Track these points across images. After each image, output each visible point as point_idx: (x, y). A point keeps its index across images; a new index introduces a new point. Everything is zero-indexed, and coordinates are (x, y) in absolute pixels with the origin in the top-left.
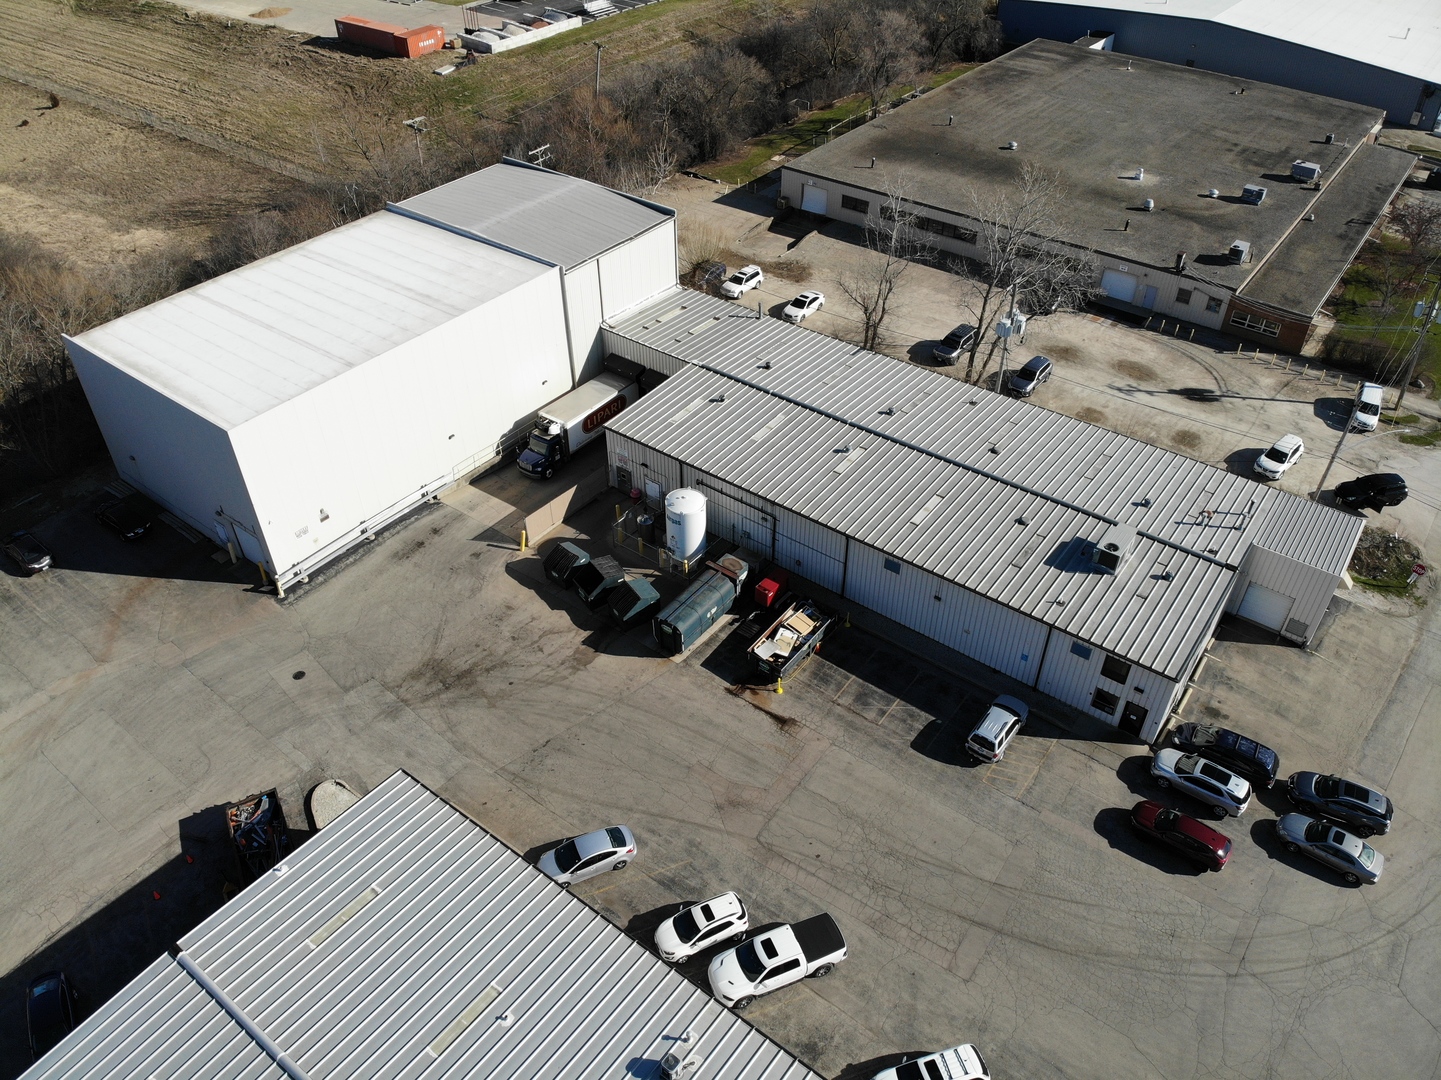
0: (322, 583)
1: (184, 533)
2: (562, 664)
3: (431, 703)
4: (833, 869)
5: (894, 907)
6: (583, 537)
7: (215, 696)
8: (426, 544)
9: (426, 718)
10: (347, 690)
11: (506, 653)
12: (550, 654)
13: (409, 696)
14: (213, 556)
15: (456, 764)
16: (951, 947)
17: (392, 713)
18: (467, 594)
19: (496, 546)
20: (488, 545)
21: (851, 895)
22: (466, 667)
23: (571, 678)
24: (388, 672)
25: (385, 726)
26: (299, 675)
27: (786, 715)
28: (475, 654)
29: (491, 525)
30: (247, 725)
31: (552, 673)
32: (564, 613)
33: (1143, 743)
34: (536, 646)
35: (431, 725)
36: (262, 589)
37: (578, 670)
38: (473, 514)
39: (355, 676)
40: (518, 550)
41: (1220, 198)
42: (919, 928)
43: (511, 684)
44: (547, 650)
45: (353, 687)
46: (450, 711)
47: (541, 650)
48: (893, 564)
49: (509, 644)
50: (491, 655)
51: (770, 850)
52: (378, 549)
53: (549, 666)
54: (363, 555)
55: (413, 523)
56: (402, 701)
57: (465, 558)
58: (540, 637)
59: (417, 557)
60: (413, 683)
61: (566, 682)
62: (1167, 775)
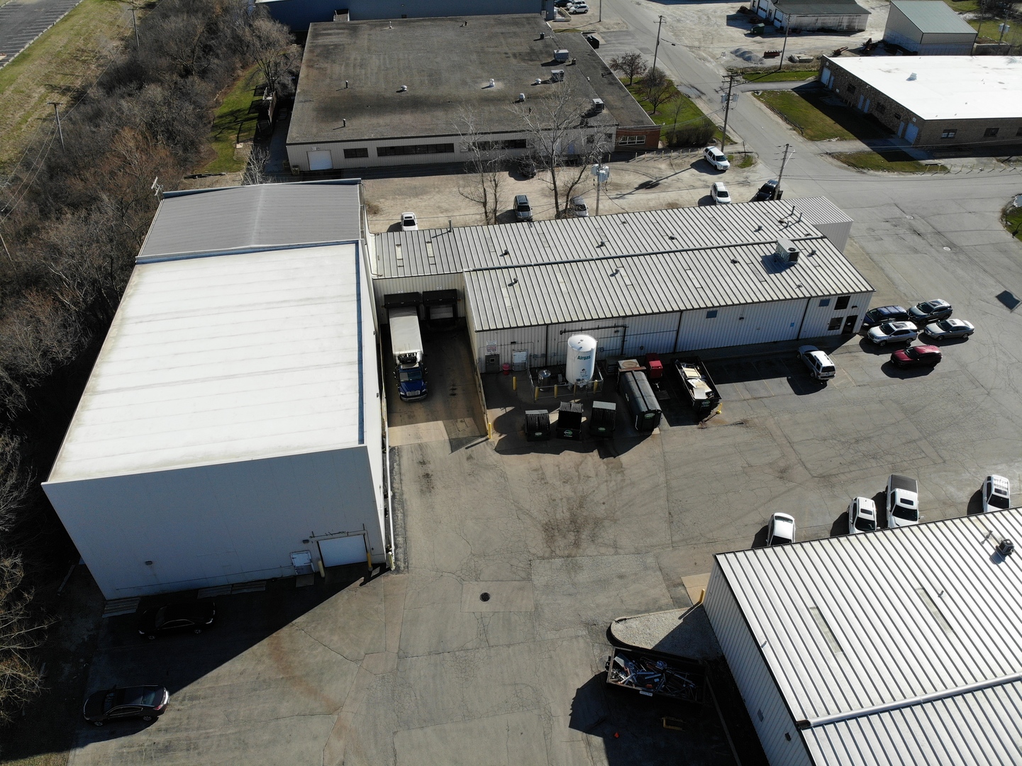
0: (405, 541)
1: (245, 591)
2: (610, 475)
3: (584, 545)
4: (852, 463)
5: (890, 458)
6: (509, 409)
7: (457, 653)
8: (430, 473)
9: (595, 554)
10: (528, 578)
11: (575, 493)
12: (597, 475)
13: (566, 552)
14: (298, 585)
15: (650, 560)
16: (923, 455)
17: (574, 567)
18: (502, 480)
19: (472, 446)
20: (466, 448)
21: (872, 467)
22: (567, 515)
23: (625, 478)
24: (533, 551)
25: (583, 577)
26: (485, 597)
27: (738, 419)
28: (560, 505)
29: (446, 438)
30: (509, 647)
31: (613, 483)
32: (567, 452)
33: (855, 335)
34: (582, 477)
35: (603, 554)
36: (374, 573)
37: (622, 471)
38: (425, 440)
39: (519, 568)
40: (487, 439)
41: (543, 83)
42: (907, 459)
43: (604, 503)
44: (592, 473)
45: (529, 574)
46: (600, 540)
47: (589, 477)
48: (712, 313)
49: (568, 487)
50: (568, 499)
51: (824, 477)
52: (405, 497)
53: (607, 481)
54: (403, 508)
55: (400, 469)
56: (568, 557)
57: (467, 465)
58: (577, 471)
59: (438, 484)
60: (556, 544)
61: (628, 482)
62: (885, 339)
